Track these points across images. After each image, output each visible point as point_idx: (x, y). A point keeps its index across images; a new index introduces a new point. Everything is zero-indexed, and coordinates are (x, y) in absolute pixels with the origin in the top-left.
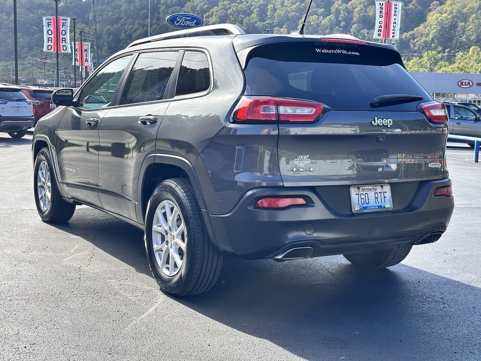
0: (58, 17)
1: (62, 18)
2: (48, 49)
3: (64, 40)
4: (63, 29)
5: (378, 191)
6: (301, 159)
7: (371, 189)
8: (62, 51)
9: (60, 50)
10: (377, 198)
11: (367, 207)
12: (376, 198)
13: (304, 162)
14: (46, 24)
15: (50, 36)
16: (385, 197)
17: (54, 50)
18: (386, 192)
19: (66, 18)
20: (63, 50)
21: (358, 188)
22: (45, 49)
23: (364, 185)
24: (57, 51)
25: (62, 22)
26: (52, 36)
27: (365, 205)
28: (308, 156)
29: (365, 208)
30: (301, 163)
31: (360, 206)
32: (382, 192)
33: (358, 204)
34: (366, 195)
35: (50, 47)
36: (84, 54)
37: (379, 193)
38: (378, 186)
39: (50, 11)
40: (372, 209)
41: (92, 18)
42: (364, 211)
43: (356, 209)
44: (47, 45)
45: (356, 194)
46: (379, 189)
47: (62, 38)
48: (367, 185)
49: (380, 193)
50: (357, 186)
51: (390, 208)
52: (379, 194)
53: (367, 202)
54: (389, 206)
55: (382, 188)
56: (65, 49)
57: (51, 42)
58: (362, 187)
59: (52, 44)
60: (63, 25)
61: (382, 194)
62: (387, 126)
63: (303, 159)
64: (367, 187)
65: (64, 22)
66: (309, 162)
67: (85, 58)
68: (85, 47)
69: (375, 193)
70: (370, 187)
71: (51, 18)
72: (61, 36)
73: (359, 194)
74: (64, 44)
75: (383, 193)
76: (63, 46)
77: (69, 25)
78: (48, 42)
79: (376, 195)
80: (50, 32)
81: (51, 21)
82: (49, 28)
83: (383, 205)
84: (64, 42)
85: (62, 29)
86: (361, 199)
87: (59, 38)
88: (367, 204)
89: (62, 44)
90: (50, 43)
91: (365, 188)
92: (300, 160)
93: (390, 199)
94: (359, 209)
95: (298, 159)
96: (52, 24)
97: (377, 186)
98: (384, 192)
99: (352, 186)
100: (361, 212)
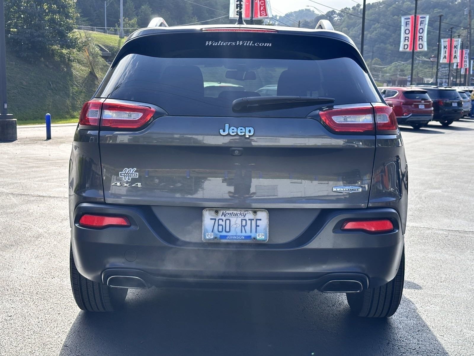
0: (417, 15)
1: (421, 16)
2: (404, 49)
3: (421, 38)
4: (421, 27)
5: (247, 217)
6: (127, 172)
7: (236, 214)
8: (418, 50)
9: (416, 49)
10: (244, 226)
11: (226, 236)
12: (242, 226)
13: (130, 176)
14: (404, 23)
15: (407, 36)
16: (257, 226)
17: (410, 49)
18: (260, 220)
19: (425, 16)
20: (420, 48)
21: (217, 212)
22: (401, 49)
23: (227, 209)
24: (413, 50)
25: (420, 20)
26: (409, 35)
27: (224, 233)
28: (136, 169)
29: (225, 237)
30: (127, 177)
31: (215, 234)
32: (253, 220)
33: (212, 232)
34: (228, 222)
35: (406, 47)
36: (454, 50)
37: (249, 220)
38: (250, 211)
39: (445, 9)
40: (235, 239)
41: (467, 13)
42: (221, 240)
43: (207, 237)
44: (404, 45)
45: (211, 219)
46: (250, 215)
47: (419, 36)
48: (231, 209)
49: (251, 220)
50: (215, 209)
51: (264, 241)
52: (249, 222)
53: (228, 230)
54: (263, 237)
55: (255, 214)
56: (421, 47)
57: (408, 41)
58: (223, 211)
59: (409, 43)
60: (421, 23)
61: (254, 222)
62: (245, 135)
63: (129, 173)
64: (231, 212)
65: (422, 20)
66: (137, 176)
67: (454, 55)
68: (455, 44)
69: (242, 220)
70: (235, 212)
71: (410, 17)
72: (419, 35)
73: (215, 219)
74: (421, 42)
75: (255, 220)
76: (419, 44)
77: (427, 23)
78: (405, 41)
79: (244, 222)
80: (407, 32)
81: (410, 20)
82: (407, 28)
83: (253, 235)
84: (421, 40)
85: (419, 27)
86: (218, 225)
87: (416, 36)
88: (226, 231)
89: (418, 43)
90: (407, 43)
91: (228, 212)
92: (125, 173)
93: (265, 229)
94: (212, 237)
95: (123, 172)
96: (410, 23)
97: (247, 211)
98: (257, 220)
99: (207, 209)
100: (216, 241)
